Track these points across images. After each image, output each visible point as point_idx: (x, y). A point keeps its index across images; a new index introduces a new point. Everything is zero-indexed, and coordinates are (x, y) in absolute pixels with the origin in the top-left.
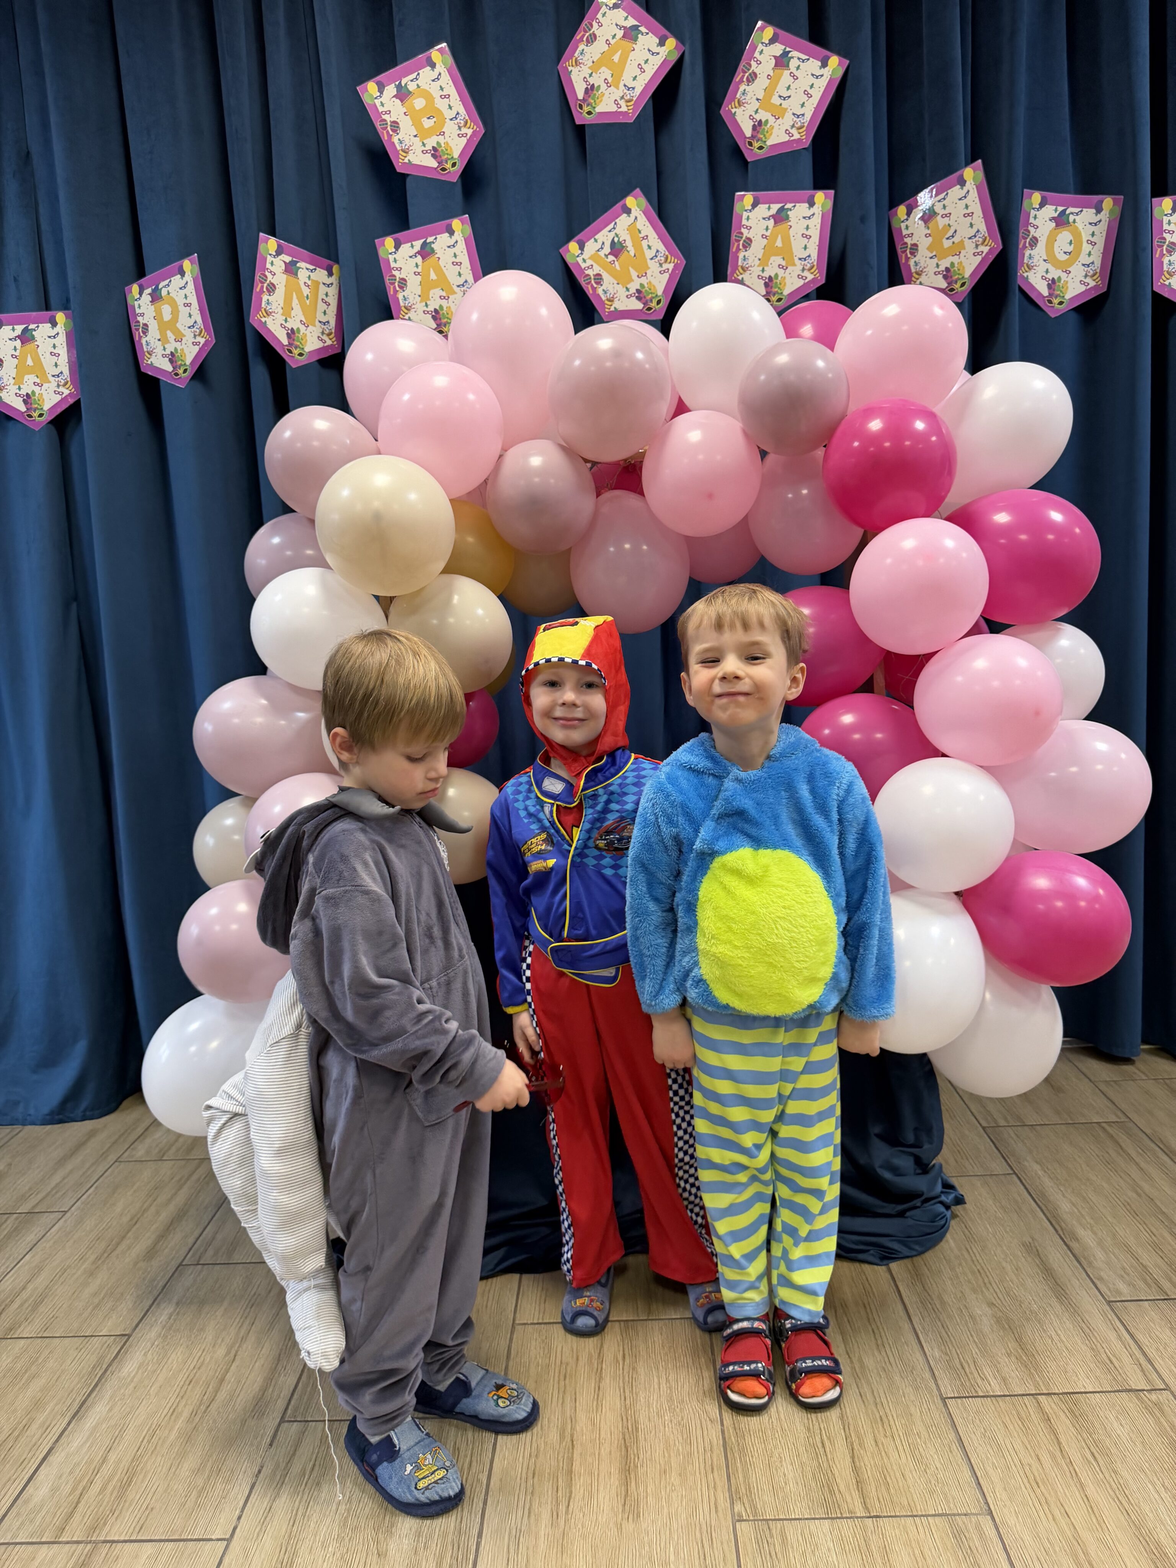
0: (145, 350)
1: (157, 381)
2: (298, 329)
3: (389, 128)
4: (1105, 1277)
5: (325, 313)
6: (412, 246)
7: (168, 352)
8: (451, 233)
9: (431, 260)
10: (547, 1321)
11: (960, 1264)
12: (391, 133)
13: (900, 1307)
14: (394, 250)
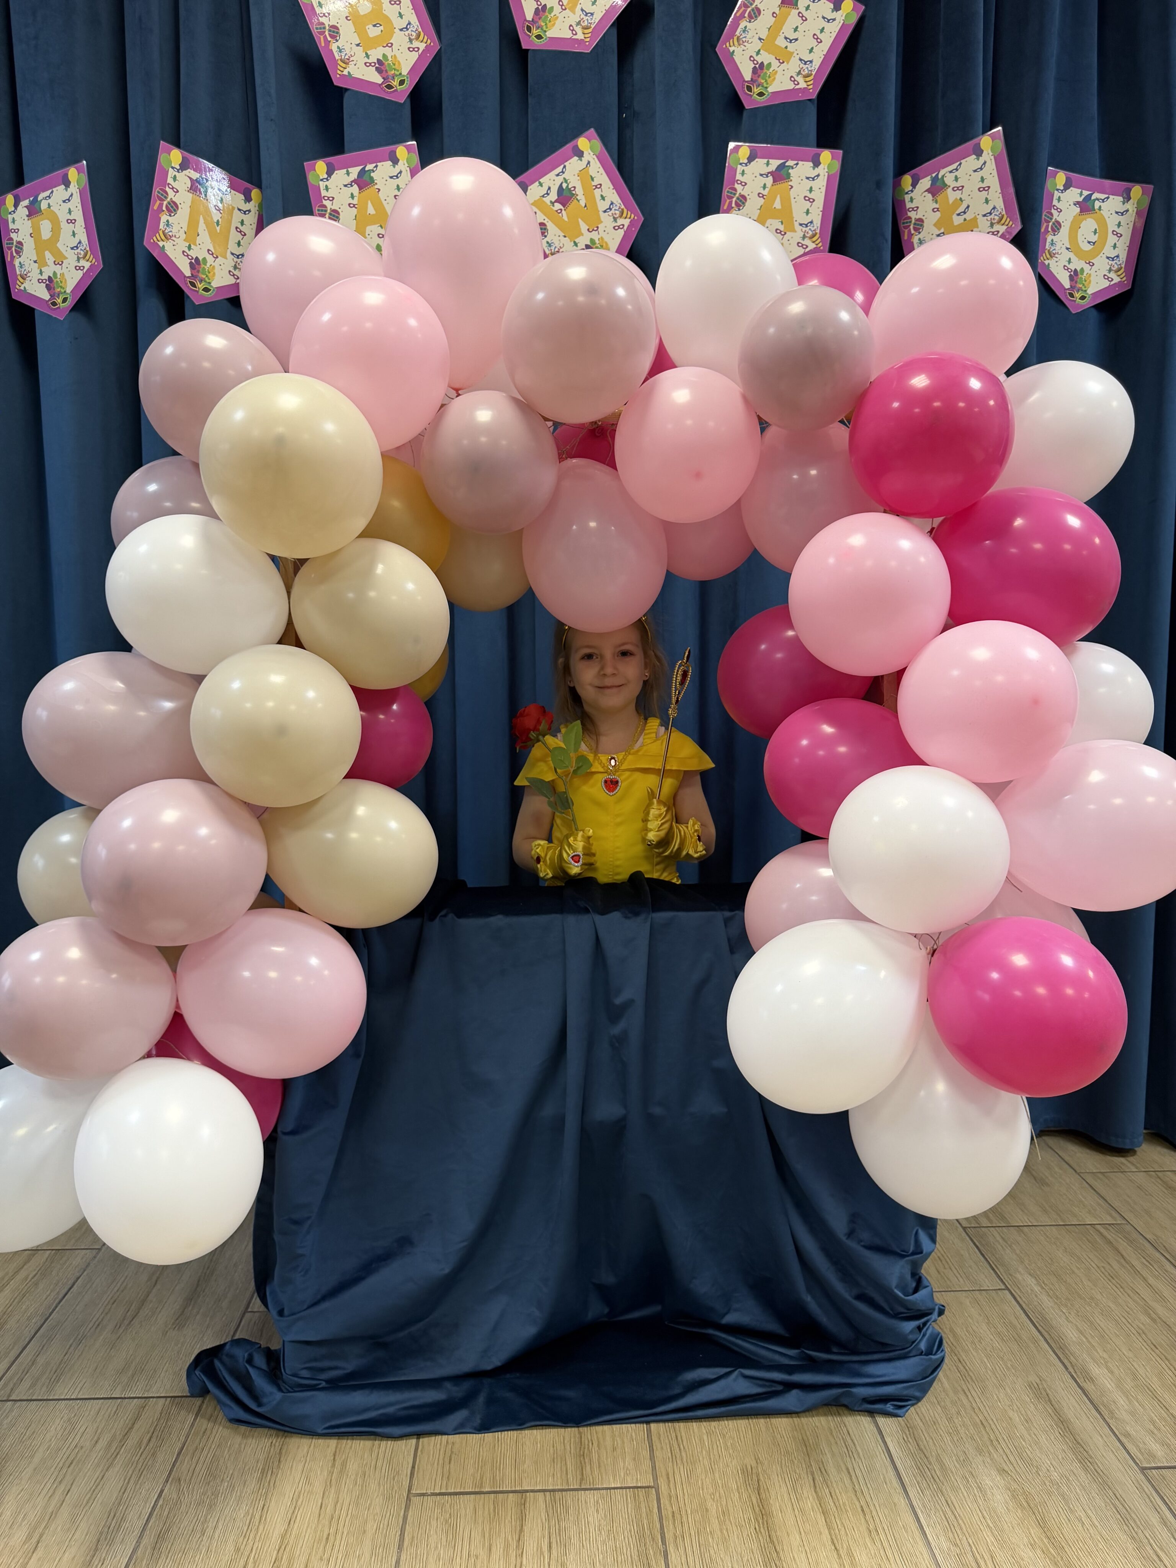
0: (18, 273)
1: (32, 310)
2: (204, 259)
3: (327, 33)
4: (1133, 1433)
5: (239, 244)
6: (348, 173)
7: (45, 276)
8: (395, 161)
9: (368, 191)
10: (452, 1491)
11: (958, 1413)
12: (329, 39)
13: (891, 1473)
14: (326, 176)
